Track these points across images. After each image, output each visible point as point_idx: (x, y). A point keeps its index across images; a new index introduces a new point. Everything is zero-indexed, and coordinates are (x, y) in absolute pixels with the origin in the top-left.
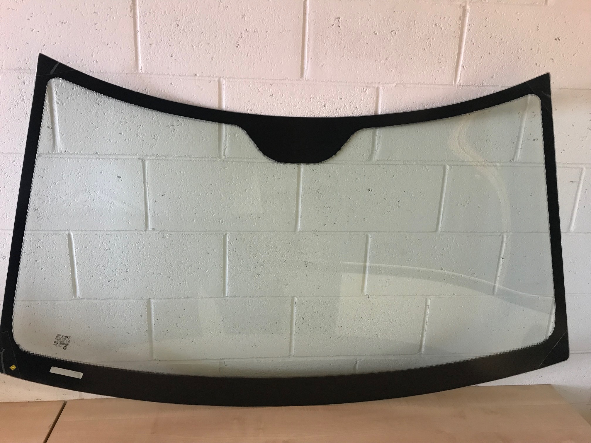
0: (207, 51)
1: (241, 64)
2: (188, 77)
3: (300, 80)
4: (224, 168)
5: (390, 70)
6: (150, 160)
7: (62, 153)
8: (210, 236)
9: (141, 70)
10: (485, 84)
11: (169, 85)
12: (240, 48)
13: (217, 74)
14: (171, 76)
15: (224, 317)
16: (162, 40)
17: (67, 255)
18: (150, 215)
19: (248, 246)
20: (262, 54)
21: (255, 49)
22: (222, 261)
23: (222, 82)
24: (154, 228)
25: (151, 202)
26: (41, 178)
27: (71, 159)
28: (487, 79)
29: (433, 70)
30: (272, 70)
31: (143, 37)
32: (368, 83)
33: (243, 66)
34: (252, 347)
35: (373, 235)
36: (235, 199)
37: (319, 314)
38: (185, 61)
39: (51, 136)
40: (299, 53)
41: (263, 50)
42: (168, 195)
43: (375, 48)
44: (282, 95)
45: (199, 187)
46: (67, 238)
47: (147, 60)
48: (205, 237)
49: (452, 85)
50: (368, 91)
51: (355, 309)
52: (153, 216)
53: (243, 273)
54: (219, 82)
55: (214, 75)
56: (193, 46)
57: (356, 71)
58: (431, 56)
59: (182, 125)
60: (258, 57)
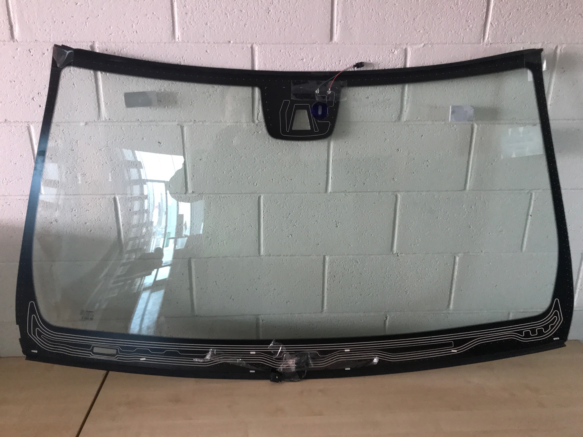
0: (240, 18)
1: (273, 30)
2: (223, 45)
3: (330, 44)
4: (258, 132)
5: (418, 31)
6: (188, 126)
7: (107, 121)
8: (246, 198)
9: (178, 38)
10: (514, 41)
11: (204, 53)
12: (272, 14)
13: (250, 40)
14: (206, 44)
15: (260, 275)
16: (198, 9)
17: (113, 218)
18: (189, 178)
19: (281, 207)
20: (293, 19)
21: (286, 14)
22: (257, 222)
23: (255, 48)
24: (193, 191)
25: (190, 166)
26: (88, 145)
27: (115, 127)
28: (516, 36)
29: (462, 29)
30: (303, 34)
31: (180, 6)
32: (396, 44)
33: (274, 31)
34: (287, 303)
35: (402, 195)
36: (268, 162)
37: (349, 272)
38: (220, 29)
39: (96, 105)
40: (329, 17)
41: (294, 15)
42: (205, 159)
43: (403, 9)
44: (313, 59)
45: (234, 152)
46: (113, 202)
47: (183, 29)
48: (241, 200)
49: (480, 43)
50: (396, 52)
51: (385, 267)
52: (192, 180)
53: (277, 233)
54: (252, 48)
55: (247, 42)
56: (226, 14)
57: (384, 33)
58: (459, 15)
59: (218, 91)
60: (289, 23)
